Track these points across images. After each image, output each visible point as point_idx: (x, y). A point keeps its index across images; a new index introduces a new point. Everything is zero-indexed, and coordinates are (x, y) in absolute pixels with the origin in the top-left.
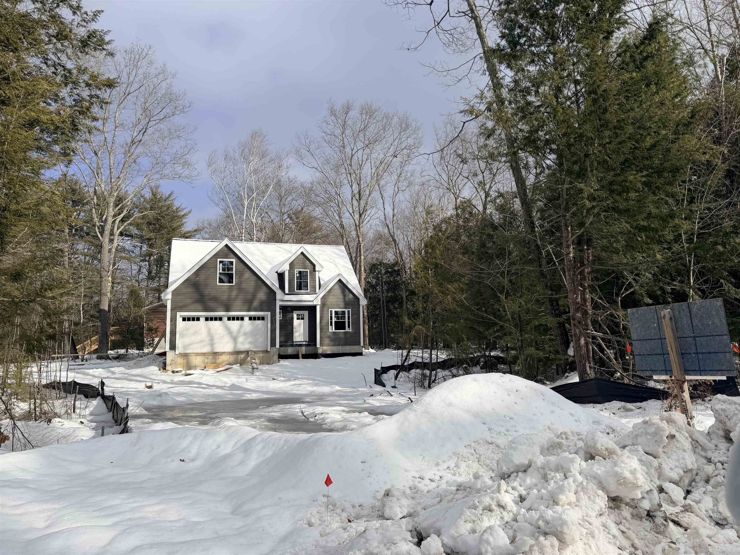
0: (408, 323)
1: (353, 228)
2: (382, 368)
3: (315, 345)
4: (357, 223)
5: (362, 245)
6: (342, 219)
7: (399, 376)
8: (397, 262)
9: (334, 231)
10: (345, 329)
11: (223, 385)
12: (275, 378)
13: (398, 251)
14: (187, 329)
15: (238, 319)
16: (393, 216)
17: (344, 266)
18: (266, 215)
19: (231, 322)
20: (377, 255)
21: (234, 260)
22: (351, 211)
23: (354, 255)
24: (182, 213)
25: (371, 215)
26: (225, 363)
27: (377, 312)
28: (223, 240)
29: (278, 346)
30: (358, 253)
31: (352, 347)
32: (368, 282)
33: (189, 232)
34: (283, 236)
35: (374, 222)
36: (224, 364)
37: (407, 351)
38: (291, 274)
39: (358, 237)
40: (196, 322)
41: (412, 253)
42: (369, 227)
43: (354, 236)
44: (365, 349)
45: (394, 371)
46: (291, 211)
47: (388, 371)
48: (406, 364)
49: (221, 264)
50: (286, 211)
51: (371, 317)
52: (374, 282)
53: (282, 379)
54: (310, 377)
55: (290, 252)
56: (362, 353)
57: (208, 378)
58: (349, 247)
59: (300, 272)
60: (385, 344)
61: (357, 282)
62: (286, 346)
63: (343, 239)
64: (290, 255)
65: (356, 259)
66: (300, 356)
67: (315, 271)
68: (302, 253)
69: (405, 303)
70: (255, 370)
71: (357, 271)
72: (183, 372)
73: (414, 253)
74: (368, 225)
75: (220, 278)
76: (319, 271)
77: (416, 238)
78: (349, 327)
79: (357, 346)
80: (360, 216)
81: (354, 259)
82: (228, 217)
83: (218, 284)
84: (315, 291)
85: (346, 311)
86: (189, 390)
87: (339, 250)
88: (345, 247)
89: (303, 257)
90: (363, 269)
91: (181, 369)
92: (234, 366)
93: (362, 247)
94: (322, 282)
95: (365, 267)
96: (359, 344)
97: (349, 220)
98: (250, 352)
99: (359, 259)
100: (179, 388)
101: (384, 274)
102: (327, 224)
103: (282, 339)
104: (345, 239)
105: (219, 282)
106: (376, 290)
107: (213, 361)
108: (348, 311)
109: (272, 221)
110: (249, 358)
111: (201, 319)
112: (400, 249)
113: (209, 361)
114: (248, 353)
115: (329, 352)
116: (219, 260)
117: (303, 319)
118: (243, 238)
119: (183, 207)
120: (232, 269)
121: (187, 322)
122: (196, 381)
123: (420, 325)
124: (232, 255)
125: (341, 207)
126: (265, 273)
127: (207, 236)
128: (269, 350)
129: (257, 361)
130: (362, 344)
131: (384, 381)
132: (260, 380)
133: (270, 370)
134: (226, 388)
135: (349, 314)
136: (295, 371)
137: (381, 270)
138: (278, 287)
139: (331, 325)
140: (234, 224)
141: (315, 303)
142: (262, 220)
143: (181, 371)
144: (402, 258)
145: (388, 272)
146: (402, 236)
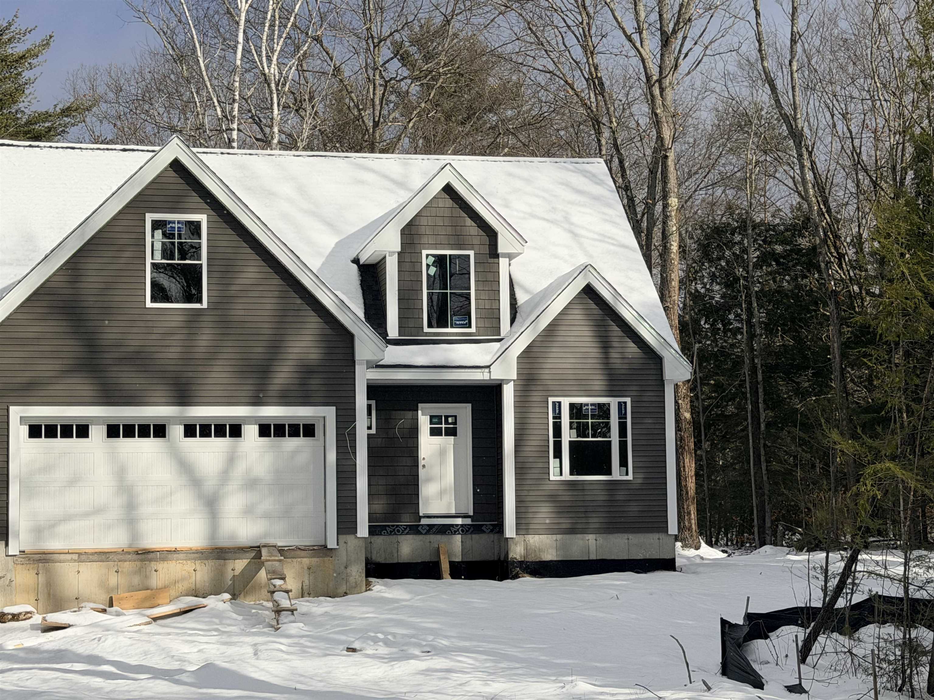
0: (849, 451)
1: (638, 92)
2: (749, 617)
3: (499, 528)
4: (655, 71)
5: (671, 155)
6: (598, 59)
7: (816, 648)
8: (808, 219)
9: (567, 103)
10: (609, 473)
11: (175, 665)
12: (356, 645)
13: (809, 176)
14: (47, 469)
15: (220, 431)
16: (793, 41)
17: (604, 238)
18: (317, 48)
19: (197, 442)
20: (730, 193)
21: (202, 218)
22: (630, 27)
23: (641, 194)
24: (18, 49)
25: (706, 39)
26: (182, 587)
27: (731, 409)
28: (163, 143)
29: (363, 531)
30: (659, 188)
31: (635, 539)
32: (696, 297)
33: (46, 116)
34: (376, 124)
35: (720, 65)
36: (173, 593)
37: (847, 554)
38: (407, 267)
39: (657, 123)
40: (74, 442)
41: (866, 182)
42: (698, 84)
43: (644, 121)
44: (684, 546)
45: (793, 629)
46: (406, 32)
47: (774, 628)
48: (841, 603)
49: (159, 234)
50: (386, 32)
51: (708, 426)
52: (717, 298)
53: (383, 650)
54: (486, 646)
55: (401, 185)
56: (673, 561)
57: (123, 640)
58: (621, 162)
59: (440, 261)
60: (762, 528)
61: (654, 295)
62: (395, 531)
63: (599, 133)
64: (404, 196)
65: (649, 209)
66: (445, 567)
67: (494, 254)
68: (448, 189)
69: (836, 375)
70: (285, 617)
71: (655, 254)
72: (37, 619)
73: (875, 184)
74: (697, 77)
75: (155, 285)
76: (510, 257)
77: (881, 122)
78: (623, 463)
79: (656, 536)
80: (666, 42)
81: (640, 209)
82: (180, 59)
83: (149, 304)
84: (497, 330)
85: (613, 402)
86: (58, 684)
87: (585, 173)
88: (609, 163)
89: (449, 203)
90: (674, 247)
91: (29, 608)
92: (212, 602)
93: (670, 162)
94: (522, 298)
95: (681, 239)
96: (664, 528)
97: (622, 60)
98: (264, 551)
99: (659, 207)
100: (24, 674)
101: (757, 266)
102: (542, 79)
103: (379, 508)
104: (606, 134)
105: (154, 299)
106: (726, 323)
107: (136, 580)
108: (622, 406)
109: (337, 70)
110: (262, 574)
111: (93, 430)
112: (821, 167)
113: (123, 581)
114: (259, 555)
115: (550, 555)
116: (150, 217)
117: (451, 432)
118: (235, 135)
119: (19, 26)
120: (198, 248)
121: (43, 442)
122: (81, 649)
123: (893, 458)
124: (195, 199)
125: (591, 10)
126: (315, 264)
127: (108, 131)
128: (332, 544)
129: (292, 583)
130: (673, 528)
131: (756, 667)
132: (303, 651)
133: (335, 617)
134: (184, 677)
135: (622, 415)
136: (429, 623)
137: (745, 251)
138: (361, 315)
139: (558, 454)
140: (201, 87)
141: (496, 374)
142: (301, 70)
143: (28, 615)
144: (826, 202)
145: (774, 255)
146: (825, 119)
